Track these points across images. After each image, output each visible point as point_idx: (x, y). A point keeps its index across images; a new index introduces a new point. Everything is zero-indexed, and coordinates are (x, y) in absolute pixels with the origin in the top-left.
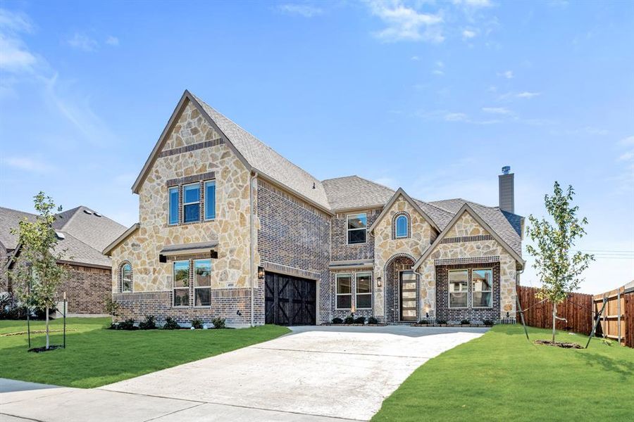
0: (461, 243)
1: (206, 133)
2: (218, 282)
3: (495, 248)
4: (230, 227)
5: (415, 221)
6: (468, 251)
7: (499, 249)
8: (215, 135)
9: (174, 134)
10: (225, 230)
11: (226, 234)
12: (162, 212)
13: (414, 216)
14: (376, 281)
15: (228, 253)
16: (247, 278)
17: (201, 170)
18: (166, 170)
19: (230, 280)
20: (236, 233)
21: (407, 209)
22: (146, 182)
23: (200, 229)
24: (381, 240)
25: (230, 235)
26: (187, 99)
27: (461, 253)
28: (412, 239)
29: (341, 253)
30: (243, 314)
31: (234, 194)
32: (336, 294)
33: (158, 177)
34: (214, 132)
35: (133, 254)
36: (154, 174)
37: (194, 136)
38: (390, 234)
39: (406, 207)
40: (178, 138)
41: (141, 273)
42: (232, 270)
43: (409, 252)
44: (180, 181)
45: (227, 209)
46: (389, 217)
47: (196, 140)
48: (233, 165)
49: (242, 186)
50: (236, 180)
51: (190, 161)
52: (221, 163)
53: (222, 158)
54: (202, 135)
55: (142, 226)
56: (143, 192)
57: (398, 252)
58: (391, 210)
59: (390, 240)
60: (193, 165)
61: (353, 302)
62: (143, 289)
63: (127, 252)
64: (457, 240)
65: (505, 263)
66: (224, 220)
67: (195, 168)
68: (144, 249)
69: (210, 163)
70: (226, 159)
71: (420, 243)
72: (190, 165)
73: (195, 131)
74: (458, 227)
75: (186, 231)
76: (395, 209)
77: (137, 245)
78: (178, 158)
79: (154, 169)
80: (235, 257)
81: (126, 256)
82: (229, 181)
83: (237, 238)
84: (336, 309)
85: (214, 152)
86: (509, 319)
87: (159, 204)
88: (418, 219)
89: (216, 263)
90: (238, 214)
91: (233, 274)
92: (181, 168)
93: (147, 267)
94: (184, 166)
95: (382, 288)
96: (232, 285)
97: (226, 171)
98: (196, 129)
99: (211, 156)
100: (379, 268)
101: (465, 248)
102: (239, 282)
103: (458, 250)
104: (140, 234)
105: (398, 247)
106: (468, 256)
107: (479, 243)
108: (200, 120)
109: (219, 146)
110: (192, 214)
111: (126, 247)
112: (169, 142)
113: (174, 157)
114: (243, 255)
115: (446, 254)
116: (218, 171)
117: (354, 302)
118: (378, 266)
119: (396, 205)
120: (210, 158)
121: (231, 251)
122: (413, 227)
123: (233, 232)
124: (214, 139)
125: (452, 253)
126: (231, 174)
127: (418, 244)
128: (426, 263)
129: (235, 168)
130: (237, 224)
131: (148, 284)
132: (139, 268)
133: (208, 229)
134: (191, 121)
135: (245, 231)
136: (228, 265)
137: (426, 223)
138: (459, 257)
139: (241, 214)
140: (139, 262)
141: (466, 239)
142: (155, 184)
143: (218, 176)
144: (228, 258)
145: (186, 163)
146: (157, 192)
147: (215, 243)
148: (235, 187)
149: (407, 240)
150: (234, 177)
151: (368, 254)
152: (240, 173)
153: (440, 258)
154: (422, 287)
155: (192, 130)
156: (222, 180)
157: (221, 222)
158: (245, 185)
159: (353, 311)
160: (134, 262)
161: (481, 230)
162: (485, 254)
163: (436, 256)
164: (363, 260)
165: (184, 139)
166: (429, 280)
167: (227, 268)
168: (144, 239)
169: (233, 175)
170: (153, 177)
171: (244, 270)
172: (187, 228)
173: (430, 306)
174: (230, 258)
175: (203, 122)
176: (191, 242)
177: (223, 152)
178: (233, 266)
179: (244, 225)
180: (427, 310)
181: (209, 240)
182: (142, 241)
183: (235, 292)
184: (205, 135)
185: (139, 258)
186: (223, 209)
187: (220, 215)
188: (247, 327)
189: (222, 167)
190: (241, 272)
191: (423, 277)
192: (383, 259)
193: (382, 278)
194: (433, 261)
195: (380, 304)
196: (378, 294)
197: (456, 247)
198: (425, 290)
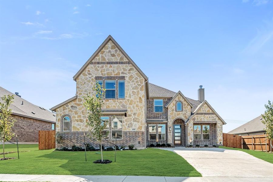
0: (203, 115)
1: (120, 57)
2: (127, 128)
3: (215, 118)
4: (133, 103)
5: (185, 105)
7: (217, 118)
8: (125, 59)
9: (100, 55)
10: (131, 104)
11: (131, 106)
12: (92, 91)
13: (184, 103)
15: (132, 115)
16: (143, 126)
17: (116, 74)
18: (94, 71)
19: (134, 127)
20: (137, 106)
21: (182, 99)
22: (81, 75)
23: (116, 102)
24: (171, 112)
25: (133, 107)
26: (110, 39)
27: (203, 119)
28: (183, 112)
29: (151, 115)
30: (141, 143)
31: (136, 88)
32: (149, 134)
33: (89, 74)
34: (125, 58)
35: (72, 111)
36: (87, 72)
37: (113, 58)
38: (175, 109)
39: (181, 99)
40: (102, 57)
41: (78, 121)
42: (135, 123)
43: (183, 117)
44: (104, 78)
45: (132, 94)
46: (174, 102)
47: (113, 59)
48: (135, 75)
49: (140, 85)
50: (137, 82)
51: (110, 69)
52: (128, 73)
53: (129, 70)
54: (118, 58)
55: (78, 97)
56: (79, 80)
57: (178, 117)
58: (175, 99)
59: (174, 112)
60: (112, 71)
62: (79, 130)
63: (68, 110)
64: (202, 114)
65: (219, 124)
66: (130, 99)
67: (113, 73)
68: (80, 109)
69: (122, 72)
70: (131, 71)
71: (187, 114)
72: (110, 71)
73: (113, 55)
74: (202, 109)
75: (107, 102)
76: (177, 99)
77: (75, 107)
78: (103, 67)
79: (87, 69)
80: (136, 117)
81: (67, 112)
82: (133, 82)
83: (137, 108)
84: (149, 140)
85: (124, 67)
86: (221, 144)
87: (90, 87)
88: (186, 104)
89: (126, 119)
90: (138, 97)
91: (136, 125)
92: (104, 71)
93: (82, 118)
94: (106, 71)
95: (171, 132)
96: (135, 129)
97: (131, 77)
98: (114, 54)
99: (123, 68)
101: (205, 117)
102: (139, 128)
103: (202, 118)
104: (77, 101)
105: (178, 115)
106: (206, 120)
107: (210, 115)
108: (116, 51)
109: (127, 65)
110: (110, 94)
111: (67, 107)
112: (96, 57)
113: (100, 65)
114: (141, 116)
115: (198, 119)
116: (127, 76)
117: (157, 137)
118: (170, 122)
119: (177, 98)
120: (122, 69)
121: (134, 114)
122: (185, 107)
123: (135, 105)
124: (124, 61)
125: (200, 119)
126: (134, 79)
127: (186, 114)
128: (190, 122)
129: (137, 76)
130: (138, 102)
131: (82, 127)
132: (77, 118)
133: (121, 102)
134: (111, 50)
135: (142, 105)
136: (132, 120)
137: (189, 106)
139: (140, 97)
140: (76, 116)
141: (205, 114)
142: (88, 77)
143: (127, 79)
144: (133, 117)
145: (108, 70)
146: (89, 81)
147: (126, 110)
148: (136, 85)
149: (182, 112)
150: (136, 80)
151: (164, 117)
152: (139, 79)
153: (195, 120)
154: (189, 132)
155: (111, 55)
156: (129, 81)
157: (128, 100)
158: (142, 85)
159: (157, 141)
160: (72, 115)
161: (211, 111)
162: (212, 120)
163: (194, 119)
164: (162, 119)
165: (106, 58)
166: (191, 129)
167: (132, 122)
168: (80, 104)
169: (135, 79)
170: (86, 73)
171: (141, 123)
172: (108, 101)
173: (192, 139)
174: (134, 117)
175: (118, 52)
176: (111, 108)
177: (130, 68)
178: (135, 121)
179: (142, 102)
180: (191, 141)
181: (121, 108)
182: (79, 105)
183: (136, 133)
184: (119, 58)
185: (76, 113)
186: (130, 94)
187: (128, 97)
188: (143, 149)
189: (129, 75)
190: (140, 124)
191: (189, 128)
192: (172, 119)
193: (172, 127)
194: (193, 121)
195: (170, 138)
196: (170, 134)
197: (201, 117)
198: (190, 133)
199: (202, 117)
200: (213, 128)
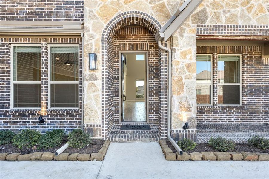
6: (255, 14)
14: (86, 60)
27: (243, 15)
29: (19, 6)
32: (12, 82)
43: (149, 11)
57: (128, 9)
61: (43, 96)
84: (11, 108)
95: (98, 74)
100: (92, 37)
105: (128, 1)
106: (254, 23)
115: (217, 16)
117: (46, 96)
118: (92, 32)
125: (228, 15)
128: (183, 30)
138: (240, 23)
151: (73, 14)
153: (206, 24)
154: (175, 74)
159: (43, 112)
163: (200, 19)
166: (187, 61)
173: (189, 109)
180: (185, 117)
191: (177, 55)
192: (100, 19)
193: (99, 55)
194: (194, 27)
195: (93, 102)
196: (91, 86)
197: (233, 10)
198: (180, 80)
199: (239, 10)
200: (254, 64)
